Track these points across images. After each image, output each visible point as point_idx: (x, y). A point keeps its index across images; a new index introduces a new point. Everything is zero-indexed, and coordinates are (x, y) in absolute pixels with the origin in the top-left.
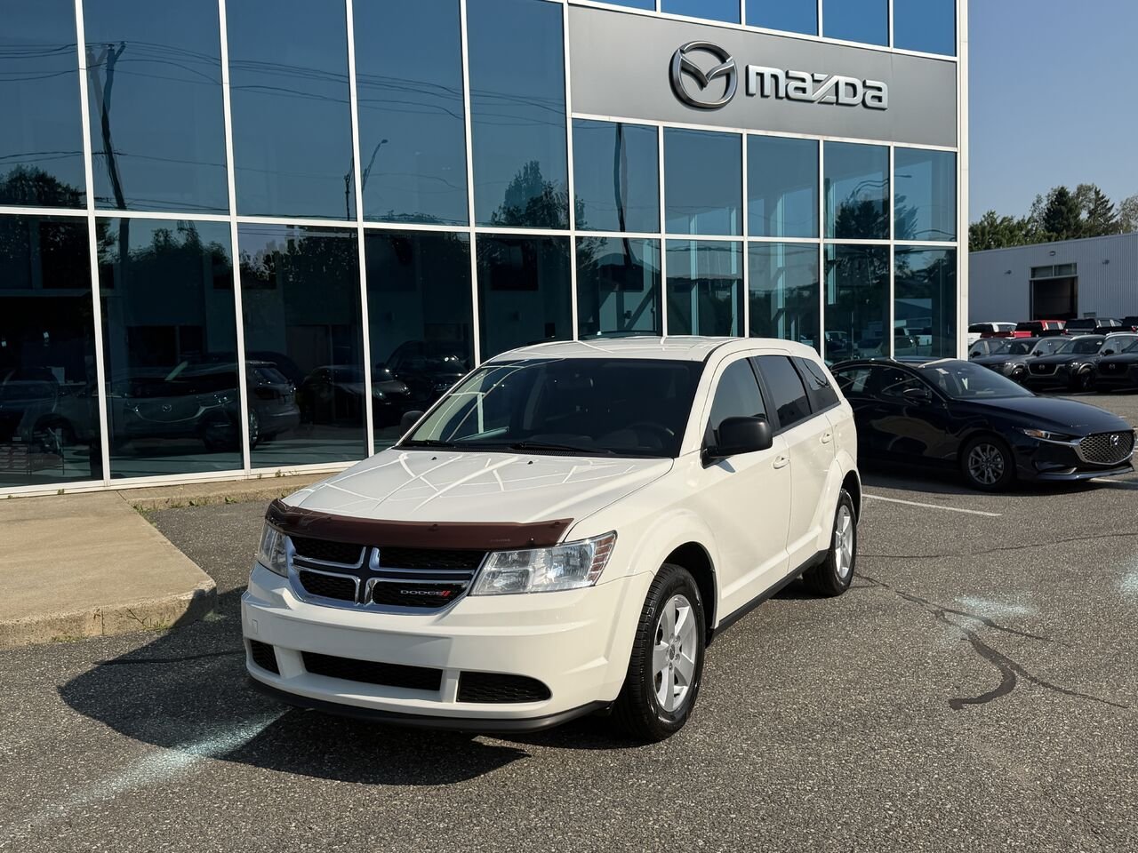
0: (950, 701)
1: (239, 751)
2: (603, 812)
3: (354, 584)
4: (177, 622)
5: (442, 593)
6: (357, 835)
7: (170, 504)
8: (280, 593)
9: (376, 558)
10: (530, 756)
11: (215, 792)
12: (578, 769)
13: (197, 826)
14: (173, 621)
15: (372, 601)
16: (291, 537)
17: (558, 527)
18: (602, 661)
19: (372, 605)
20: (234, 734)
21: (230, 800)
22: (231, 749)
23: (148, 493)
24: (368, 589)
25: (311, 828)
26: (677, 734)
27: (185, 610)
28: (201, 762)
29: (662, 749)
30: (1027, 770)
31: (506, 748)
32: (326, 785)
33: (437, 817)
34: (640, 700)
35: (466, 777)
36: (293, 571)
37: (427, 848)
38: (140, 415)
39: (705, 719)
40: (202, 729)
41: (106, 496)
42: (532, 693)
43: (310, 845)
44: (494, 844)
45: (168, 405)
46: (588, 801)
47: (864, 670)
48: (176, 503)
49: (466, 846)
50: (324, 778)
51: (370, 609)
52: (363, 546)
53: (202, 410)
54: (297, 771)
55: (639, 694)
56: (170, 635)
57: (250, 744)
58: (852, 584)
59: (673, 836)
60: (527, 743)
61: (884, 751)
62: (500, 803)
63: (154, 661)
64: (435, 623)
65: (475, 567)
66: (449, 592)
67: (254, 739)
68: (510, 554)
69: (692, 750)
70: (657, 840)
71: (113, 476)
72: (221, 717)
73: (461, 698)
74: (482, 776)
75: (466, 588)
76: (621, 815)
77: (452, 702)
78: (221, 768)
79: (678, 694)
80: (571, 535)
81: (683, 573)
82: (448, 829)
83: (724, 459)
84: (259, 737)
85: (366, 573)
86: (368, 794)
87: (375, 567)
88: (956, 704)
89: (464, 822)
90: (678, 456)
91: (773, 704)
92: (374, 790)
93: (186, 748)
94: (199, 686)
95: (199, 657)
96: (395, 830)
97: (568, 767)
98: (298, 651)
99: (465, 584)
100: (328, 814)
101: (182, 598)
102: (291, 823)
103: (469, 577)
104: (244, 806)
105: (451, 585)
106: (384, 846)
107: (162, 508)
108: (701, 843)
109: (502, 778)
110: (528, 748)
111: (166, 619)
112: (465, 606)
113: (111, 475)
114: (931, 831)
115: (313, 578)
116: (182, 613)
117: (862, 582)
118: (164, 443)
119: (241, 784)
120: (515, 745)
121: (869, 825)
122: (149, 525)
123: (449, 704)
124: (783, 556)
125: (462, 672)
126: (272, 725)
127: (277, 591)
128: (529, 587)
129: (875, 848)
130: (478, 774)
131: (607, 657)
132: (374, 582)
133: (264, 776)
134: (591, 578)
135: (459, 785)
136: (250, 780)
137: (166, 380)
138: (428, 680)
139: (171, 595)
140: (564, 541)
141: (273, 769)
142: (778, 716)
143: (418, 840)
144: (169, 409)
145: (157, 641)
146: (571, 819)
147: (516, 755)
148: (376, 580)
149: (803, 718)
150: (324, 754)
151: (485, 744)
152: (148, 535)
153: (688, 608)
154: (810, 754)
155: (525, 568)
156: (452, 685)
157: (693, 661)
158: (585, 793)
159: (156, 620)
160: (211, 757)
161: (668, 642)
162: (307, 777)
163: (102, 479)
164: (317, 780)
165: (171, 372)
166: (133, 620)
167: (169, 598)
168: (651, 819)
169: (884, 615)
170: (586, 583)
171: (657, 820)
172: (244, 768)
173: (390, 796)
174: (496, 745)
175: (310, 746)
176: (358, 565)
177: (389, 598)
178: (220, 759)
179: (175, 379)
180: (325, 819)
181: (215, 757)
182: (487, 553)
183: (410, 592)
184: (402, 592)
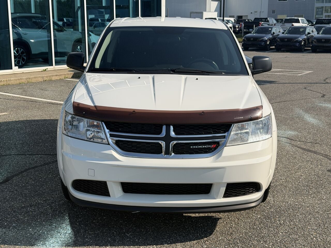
3: (160, 145)
5: (212, 146)
8: (109, 153)
9: (172, 130)
10: (220, 218)
15: (172, 153)
19: (174, 155)
24: (170, 147)
36: (111, 140)
51: (173, 158)
52: (164, 125)
64: (215, 161)
65: (227, 132)
66: (215, 145)
74: (215, 231)
75: (224, 143)
77: (221, 198)
87: (173, 136)
99: (223, 140)
103: (224, 137)
112: (227, 151)
125: (227, 184)
132: (173, 143)
140: (262, 117)
148: (175, 142)
156: (222, 190)
170: (270, 136)
176: (163, 135)
177: (184, 151)
182: (233, 125)
183: (196, 147)
184: (191, 147)
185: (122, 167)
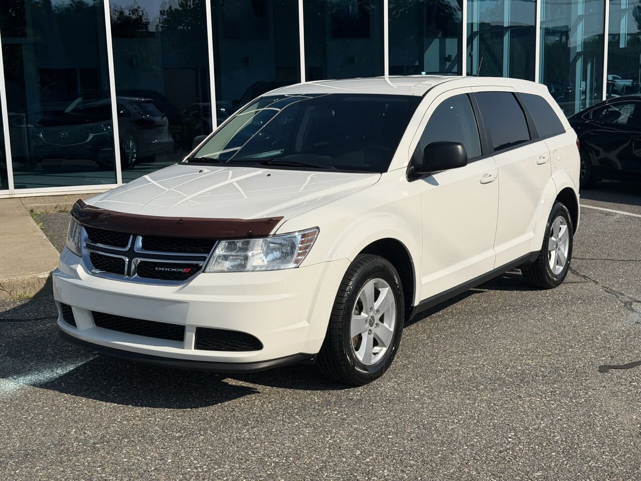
0: (600, 367)
1: (53, 382)
2: (297, 431)
3: (124, 261)
4: (36, 295)
5: (185, 270)
6: (116, 438)
7: (58, 209)
8: (74, 268)
9: (139, 242)
10: (259, 393)
11: (26, 408)
12: (291, 402)
13: (6, 429)
14: (33, 294)
15: (136, 275)
16: (85, 227)
17: (271, 223)
18: (305, 324)
19: (136, 277)
20: (52, 371)
21: (34, 414)
22: (46, 381)
23: (42, 200)
24: (133, 267)
25: (85, 433)
26: (375, 382)
27: (43, 285)
28: (22, 389)
29: (359, 391)
30: (634, 417)
31: (244, 387)
32: (105, 406)
33: (177, 429)
34: (339, 354)
35: (207, 404)
36: (86, 252)
37: (162, 448)
38: (43, 139)
39: (401, 373)
40: (31, 367)
41: (10, 201)
42: (248, 344)
43: (80, 444)
44: (210, 448)
45: (64, 133)
46: (289, 423)
47: (543, 342)
48: (63, 209)
49: (190, 448)
50: (106, 402)
51: (135, 281)
52: (131, 234)
53: (91, 136)
54: (88, 396)
55: (338, 349)
56: (29, 303)
57: (62, 378)
58: (566, 280)
59: (340, 448)
60: (260, 384)
61: (527, 399)
62: (225, 422)
63: (11, 320)
64: (178, 292)
65: (208, 252)
66: (189, 269)
67: (65, 375)
68: (237, 242)
69: (381, 393)
70: (327, 449)
71: (16, 187)
72: (48, 359)
73: (197, 347)
74: (220, 404)
75: (202, 266)
76: (308, 433)
77: (191, 349)
78: (35, 392)
79: (377, 353)
80: (280, 229)
81: (382, 262)
82: (181, 437)
83: (430, 175)
84: (71, 373)
85: (132, 254)
86: (134, 413)
87: (138, 250)
88: (604, 369)
89: (195, 433)
90: (386, 170)
91: (458, 364)
92: (138, 410)
93: (15, 379)
94: (39, 338)
95: (45, 318)
96: (143, 436)
97: (284, 401)
98: (89, 311)
99: (201, 263)
100: (100, 425)
101: (40, 276)
102: (72, 429)
103: (204, 259)
104: (44, 417)
105: (192, 264)
106: (132, 446)
107: (52, 212)
108: (358, 452)
109: (233, 406)
110: (259, 387)
111: (28, 292)
112: (200, 280)
113: (15, 186)
114: (534, 454)
115: (98, 257)
116: (41, 288)
117: (578, 279)
118: (65, 162)
119: (46, 403)
120: (251, 385)
121: (490, 447)
122: (35, 224)
123: (189, 350)
124: (490, 253)
125: (197, 328)
126: (82, 366)
127: (73, 266)
128: (249, 267)
129: (486, 462)
130: (216, 403)
131: (309, 321)
132: (137, 261)
133: (64, 399)
134: (297, 262)
135: (200, 409)
136: (53, 401)
137: (65, 112)
138: (175, 333)
139: (32, 274)
140: (275, 234)
141: (72, 395)
142: (458, 372)
143: (157, 443)
144: (66, 135)
145: (18, 307)
146: (271, 434)
147: (250, 391)
148: (139, 260)
149: (476, 375)
150: (112, 386)
151: (230, 384)
152: (31, 231)
153: (388, 288)
154: (469, 399)
155: (245, 254)
156: (191, 337)
157: (392, 329)
158: (289, 418)
159: (20, 292)
160: (31, 385)
161: (367, 313)
162: (95, 401)
163: (8, 189)
164: (101, 402)
165: (68, 106)
166: (3, 291)
167: (30, 276)
168: (329, 436)
169: (582, 303)
170: (292, 265)
171: (334, 437)
172: (51, 393)
173: (149, 415)
174: (237, 384)
175: (104, 380)
176: (126, 249)
177: (148, 273)
178: (37, 387)
179: (72, 111)
180: (98, 427)
181: (34, 385)
182: (217, 241)
183: (162, 269)
184: (156, 268)
185: (89, 289)
